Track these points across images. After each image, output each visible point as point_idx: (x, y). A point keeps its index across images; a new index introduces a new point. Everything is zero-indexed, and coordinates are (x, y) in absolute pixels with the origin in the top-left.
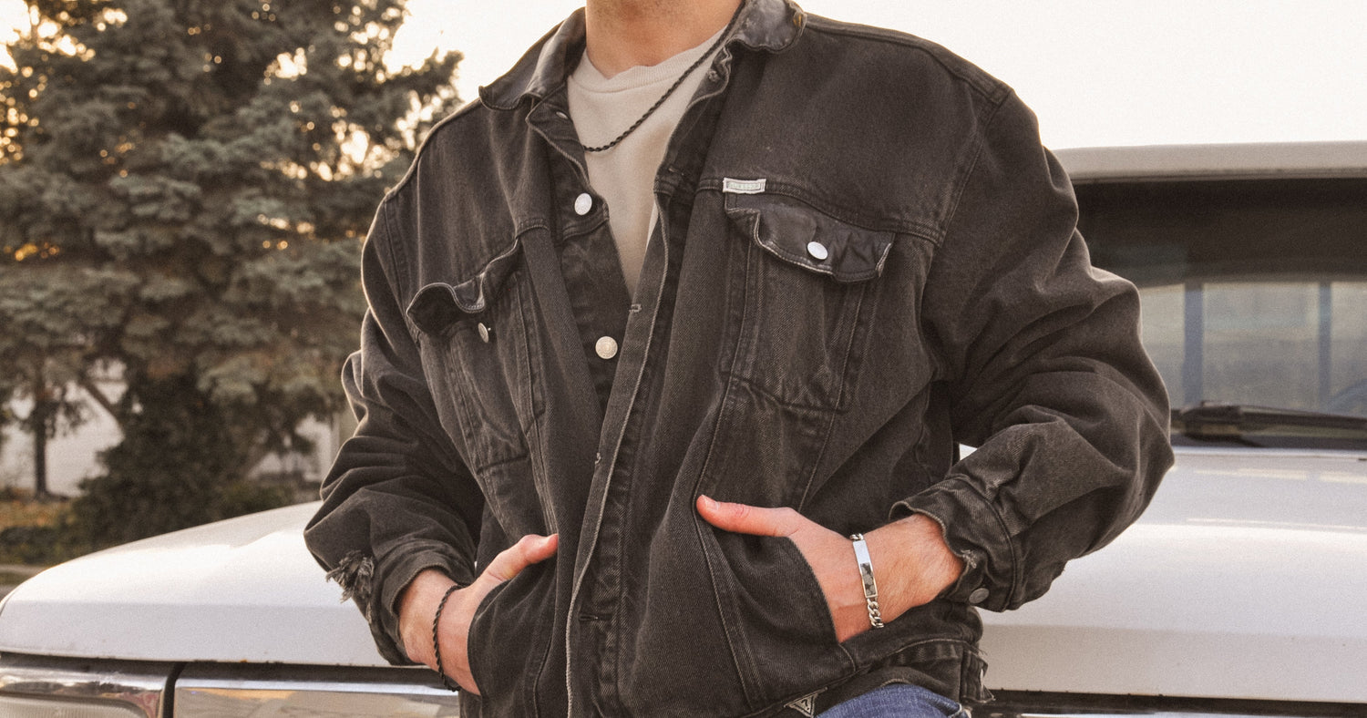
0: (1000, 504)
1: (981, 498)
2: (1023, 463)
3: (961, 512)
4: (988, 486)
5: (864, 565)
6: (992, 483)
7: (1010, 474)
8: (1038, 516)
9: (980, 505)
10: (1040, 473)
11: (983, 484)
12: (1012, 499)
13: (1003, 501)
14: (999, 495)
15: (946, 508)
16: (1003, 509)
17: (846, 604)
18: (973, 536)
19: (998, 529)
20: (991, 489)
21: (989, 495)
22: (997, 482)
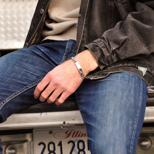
0: (113, 55)
1: (109, 52)
2: (123, 44)
3: (103, 55)
4: (111, 49)
5: (80, 69)
6: (112, 49)
7: (118, 46)
8: (122, 59)
9: (108, 54)
10: (126, 49)
11: (110, 47)
12: (117, 53)
13: (114, 53)
14: (114, 52)
15: (99, 54)
16: (114, 56)
17: (74, 72)
18: (104, 62)
19: (111, 61)
20: (112, 50)
21: (111, 51)
22: (114, 49)
